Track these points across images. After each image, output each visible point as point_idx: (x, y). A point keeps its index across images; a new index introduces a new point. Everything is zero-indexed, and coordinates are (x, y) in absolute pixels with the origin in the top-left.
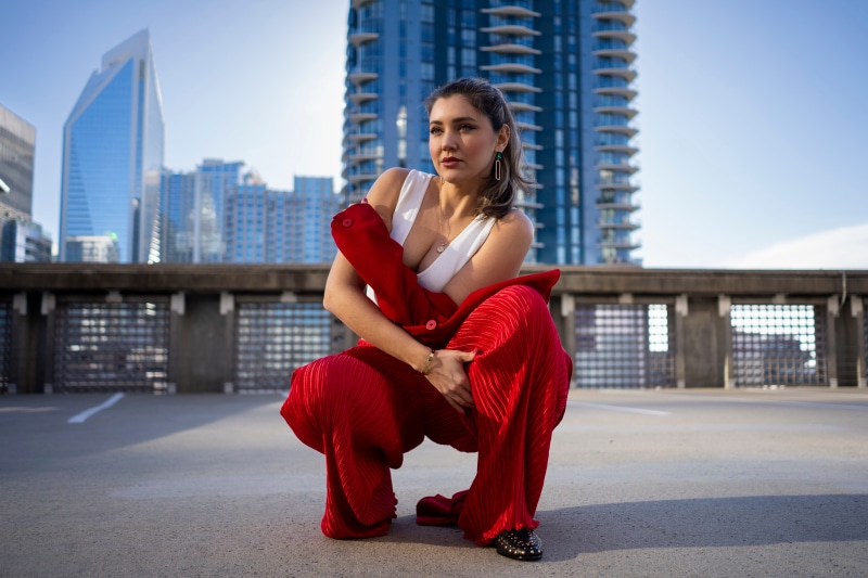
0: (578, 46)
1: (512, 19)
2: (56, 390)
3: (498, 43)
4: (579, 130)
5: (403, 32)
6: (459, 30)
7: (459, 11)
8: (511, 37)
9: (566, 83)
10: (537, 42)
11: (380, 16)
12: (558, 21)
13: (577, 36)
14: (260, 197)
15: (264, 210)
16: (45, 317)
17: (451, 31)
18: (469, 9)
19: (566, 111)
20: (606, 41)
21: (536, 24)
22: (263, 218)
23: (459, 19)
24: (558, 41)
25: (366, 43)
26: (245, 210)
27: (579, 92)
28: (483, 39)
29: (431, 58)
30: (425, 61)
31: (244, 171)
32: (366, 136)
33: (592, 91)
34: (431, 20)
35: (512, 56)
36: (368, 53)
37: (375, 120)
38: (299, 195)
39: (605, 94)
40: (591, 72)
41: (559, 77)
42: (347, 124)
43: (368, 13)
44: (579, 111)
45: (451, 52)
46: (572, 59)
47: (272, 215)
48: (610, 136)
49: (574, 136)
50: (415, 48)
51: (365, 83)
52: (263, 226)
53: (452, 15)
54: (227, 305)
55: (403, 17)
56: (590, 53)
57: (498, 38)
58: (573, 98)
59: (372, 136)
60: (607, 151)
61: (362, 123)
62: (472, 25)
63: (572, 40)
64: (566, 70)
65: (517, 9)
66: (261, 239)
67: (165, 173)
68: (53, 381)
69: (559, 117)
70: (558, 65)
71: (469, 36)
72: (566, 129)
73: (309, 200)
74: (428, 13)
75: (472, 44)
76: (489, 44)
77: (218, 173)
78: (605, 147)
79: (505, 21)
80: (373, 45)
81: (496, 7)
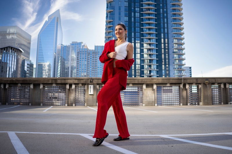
0: (167, 11)
1: (149, 5)
2: (8, 104)
3: (145, 11)
4: (168, 33)
5: (120, 9)
6: (135, 8)
7: (135, 3)
8: (149, 9)
9: (164, 21)
10: (156, 10)
11: (114, 5)
12: (161, 5)
13: (167, 9)
14: (86, 52)
15: (87, 55)
16: (7, 89)
17: (133, 8)
18: (137, 3)
19: (164, 28)
20: (174, 10)
21: (155, 6)
22: (87, 57)
23: (135, 5)
24: (161, 10)
25: (110, 12)
26: (82, 55)
27: (167, 23)
28: (141, 10)
29: (127, 15)
30: (126, 16)
31: (83, 44)
32: (110, 36)
33: (171, 23)
34: (127, 6)
35: (149, 14)
36: (111, 14)
37: (112, 32)
38: (96, 51)
39: (175, 24)
40: (170, 18)
41: (162, 19)
42: (106, 33)
43: (111, 4)
44: (167, 28)
45: (133, 14)
46: (165, 15)
47: (89, 56)
48: (176, 35)
49: (166, 35)
50: (123, 13)
51: (110, 22)
52: (87, 59)
53: (133, 4)
54: (41, 86)
55: (120, 5)
56: (170, 13)
57: (145, 10)
58: (166, 25)
59: (112, 36)
60: (175, 39)
61: (109, 33)
62: (139, 7)
63: (165, 10)
64: (164, 18)
65: (150, 2)
66: (86, 63)
67: (62, 46)
68: (8, 102)
69: (162, 30)
70: (161, 16)
71: (137, 9)
72: (164, 33)
73: (99, 52)
74: (127, 4)
75: (138, 12)
76: (143, 12)
77: (76, 45)
78: (175, 38)
79: (147, 5)
80: (112, 12)
81: (144, 2)
